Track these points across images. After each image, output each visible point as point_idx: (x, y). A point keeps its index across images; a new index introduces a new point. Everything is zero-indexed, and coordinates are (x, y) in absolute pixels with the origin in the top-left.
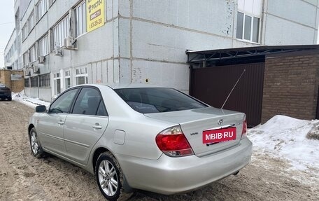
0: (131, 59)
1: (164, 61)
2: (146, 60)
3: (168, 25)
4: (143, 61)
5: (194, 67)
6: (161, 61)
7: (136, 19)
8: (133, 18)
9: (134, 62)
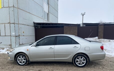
0: (18, 24)
1: (28, 25)
2: (23, 24)
3: (28, 12)
4: (22, 25)
5: (36, 28)
6: (27, 25)
7: (19, 9)
8: (18, 8)
9: (19, 25)
